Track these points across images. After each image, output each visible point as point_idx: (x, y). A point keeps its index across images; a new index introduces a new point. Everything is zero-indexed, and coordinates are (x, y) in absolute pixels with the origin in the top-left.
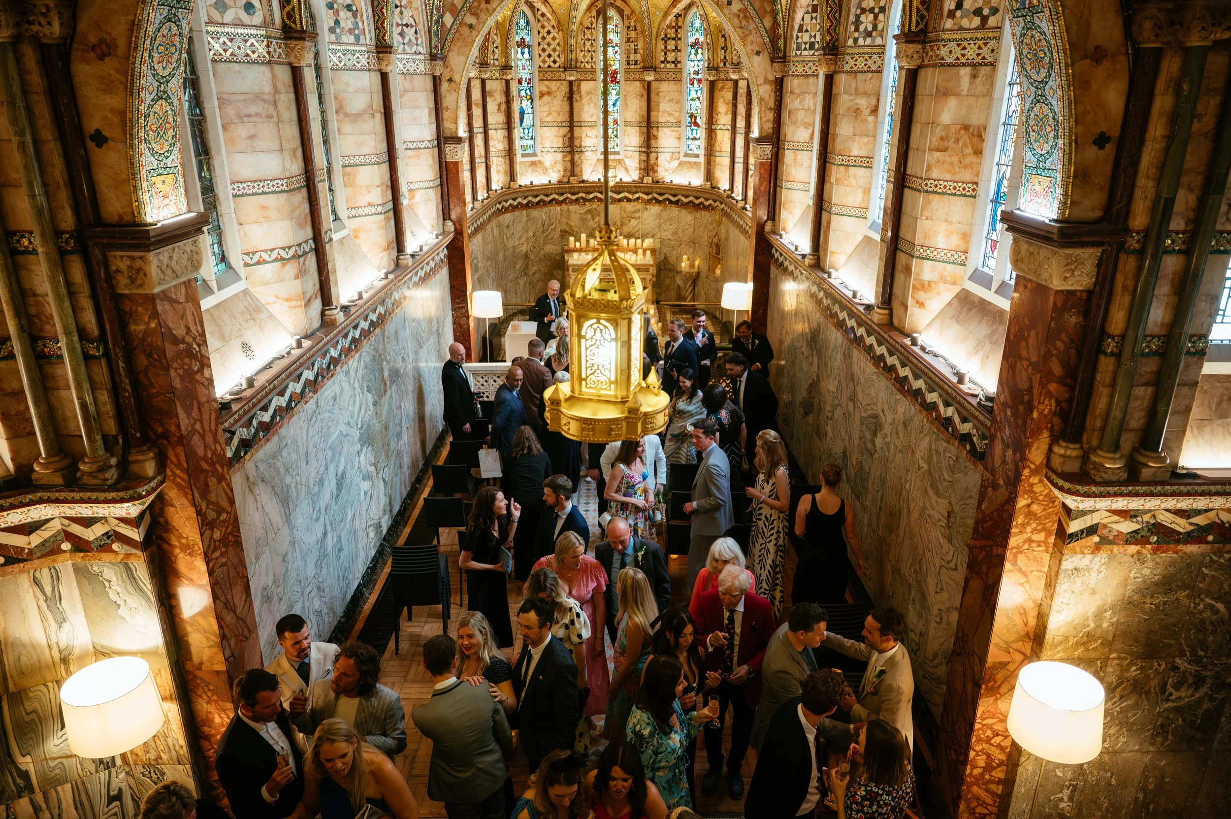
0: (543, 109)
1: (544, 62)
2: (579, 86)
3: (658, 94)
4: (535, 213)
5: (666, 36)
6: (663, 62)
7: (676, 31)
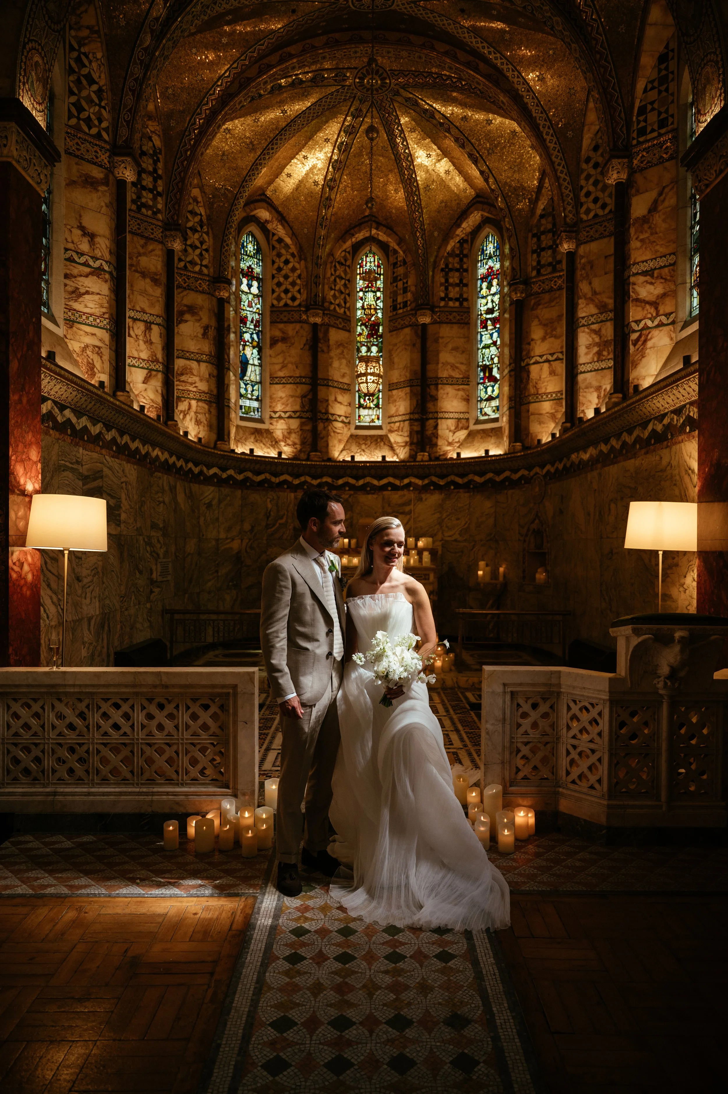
0: (274, 360)
1: (279, 299)
2: (326, 333)
3: (436, 341)
4: (255, 497)
5: (447, 265)
6: (442, 299)
7: (461, 260)
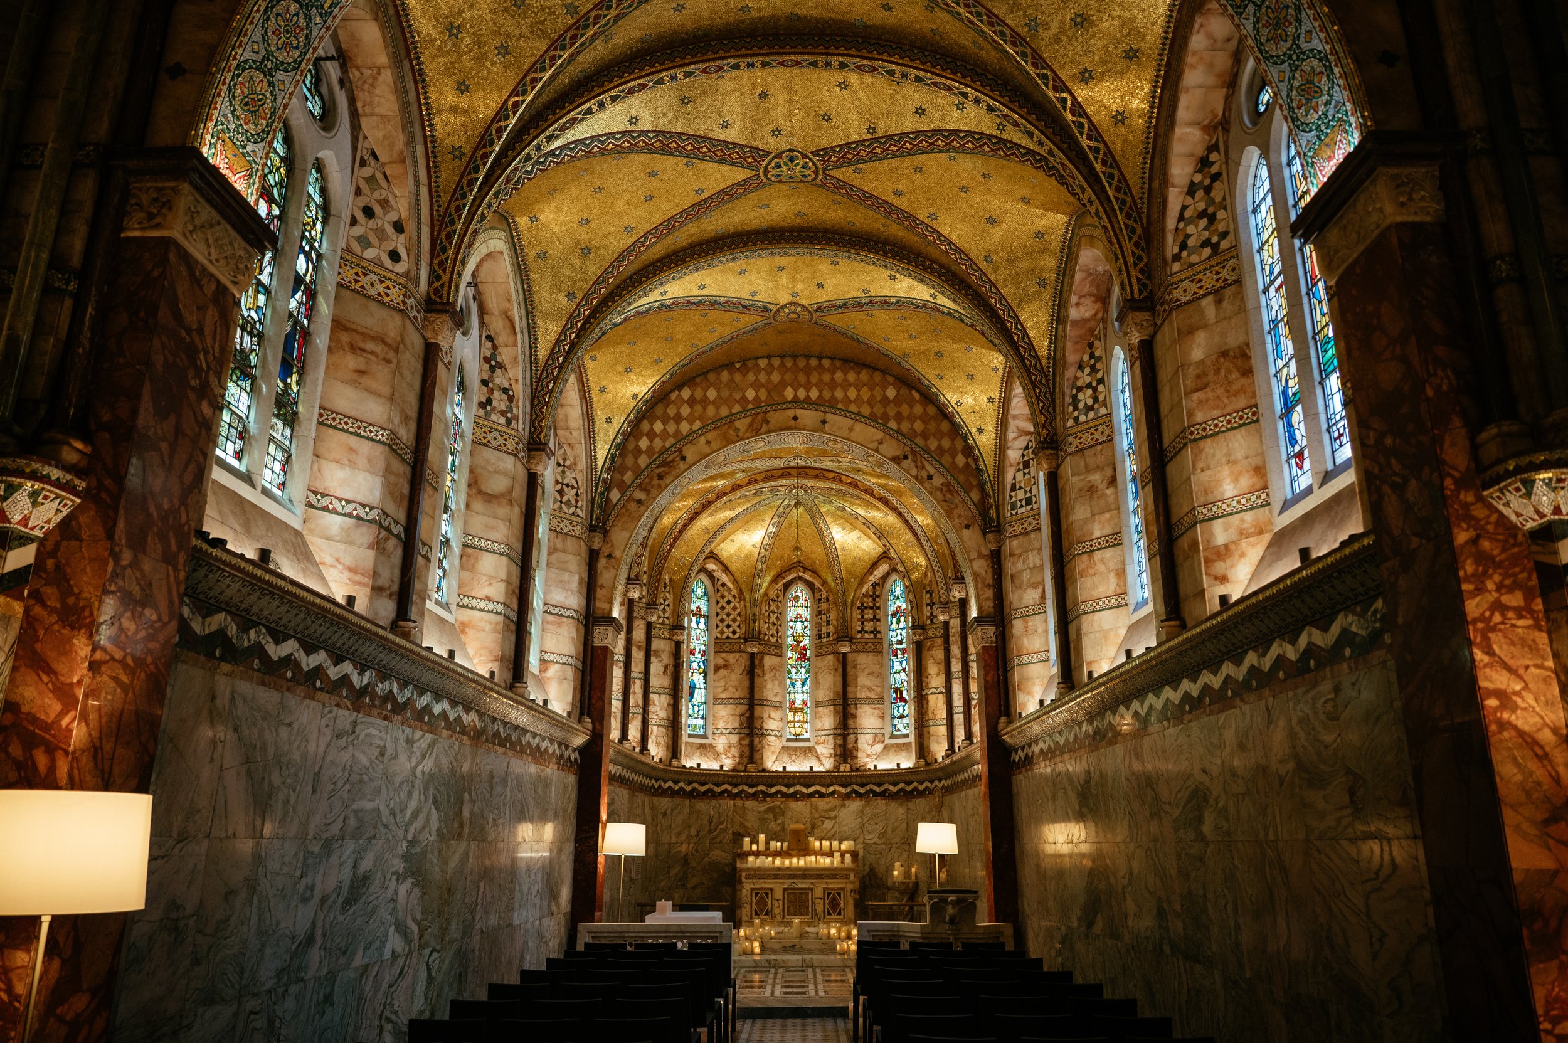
0: (717, 684)
1: (722, 633)
2: (762, 659)
3: (855, 667)
4: (701, 805)
5: (862, 604)
6: (859, 632)
7: (874, 600)
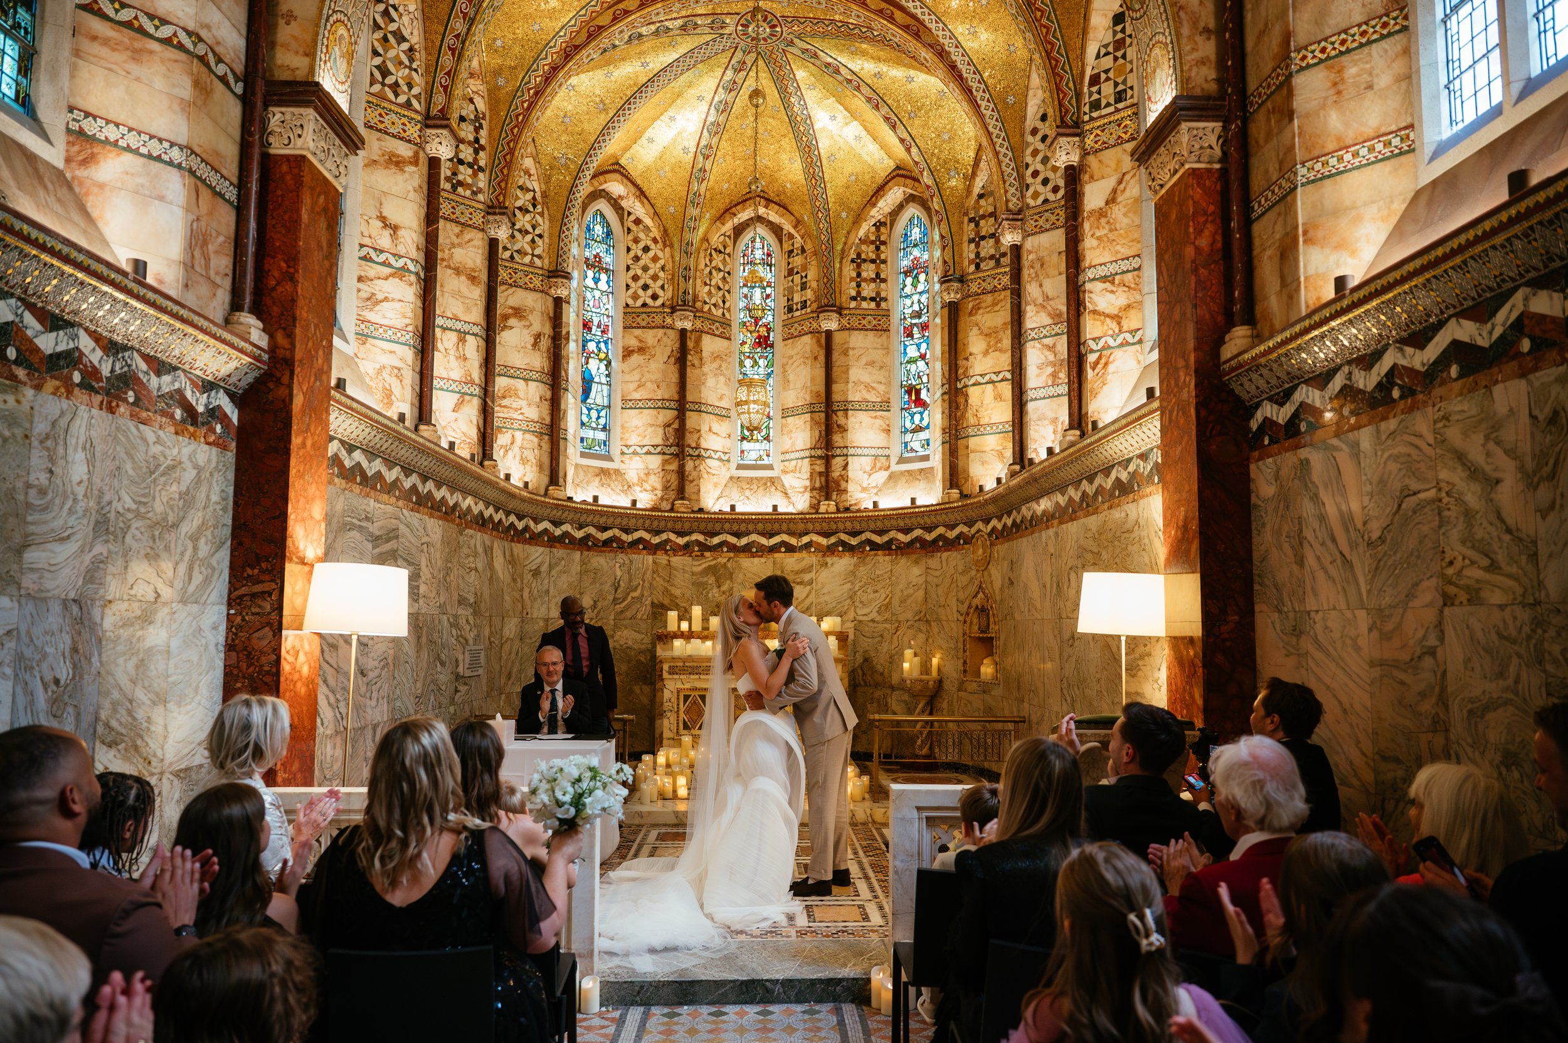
0: (628, 377)
1: (635, 297)
2: (698, 341)
3: (845, 353)
4: (599, 561)
5: (859, 255)
6: (854, 298)
7: (878, 248)
